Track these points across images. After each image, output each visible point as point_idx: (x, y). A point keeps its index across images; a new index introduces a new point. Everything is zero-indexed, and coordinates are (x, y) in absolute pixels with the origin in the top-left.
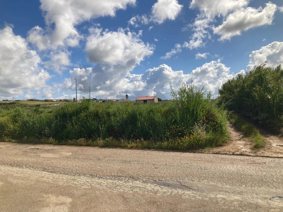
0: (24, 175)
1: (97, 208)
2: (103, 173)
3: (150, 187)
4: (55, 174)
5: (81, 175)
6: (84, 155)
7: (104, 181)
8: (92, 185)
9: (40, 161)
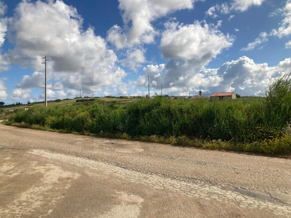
0: (99, 169)
1: (170, 213)
2: (176, 173)
3: (231, 195)
4: (128, 170)
5: (153, 173)
6: (156, 152)
7: (178, 182)
8: (165, 185)
9: (114, 155)
